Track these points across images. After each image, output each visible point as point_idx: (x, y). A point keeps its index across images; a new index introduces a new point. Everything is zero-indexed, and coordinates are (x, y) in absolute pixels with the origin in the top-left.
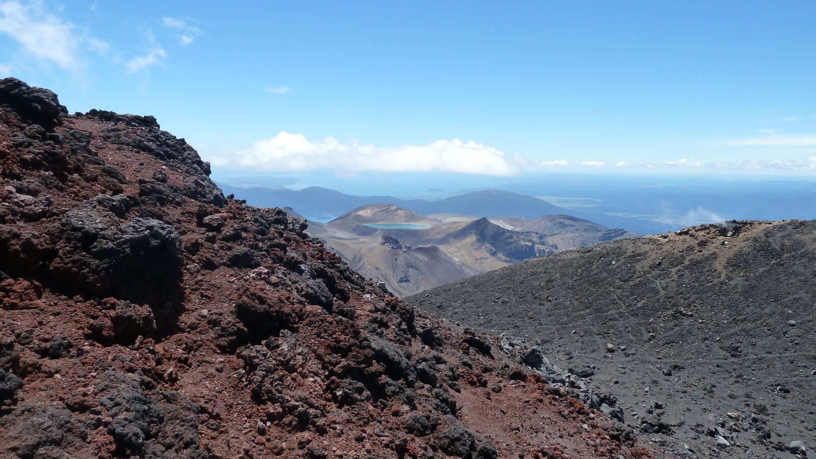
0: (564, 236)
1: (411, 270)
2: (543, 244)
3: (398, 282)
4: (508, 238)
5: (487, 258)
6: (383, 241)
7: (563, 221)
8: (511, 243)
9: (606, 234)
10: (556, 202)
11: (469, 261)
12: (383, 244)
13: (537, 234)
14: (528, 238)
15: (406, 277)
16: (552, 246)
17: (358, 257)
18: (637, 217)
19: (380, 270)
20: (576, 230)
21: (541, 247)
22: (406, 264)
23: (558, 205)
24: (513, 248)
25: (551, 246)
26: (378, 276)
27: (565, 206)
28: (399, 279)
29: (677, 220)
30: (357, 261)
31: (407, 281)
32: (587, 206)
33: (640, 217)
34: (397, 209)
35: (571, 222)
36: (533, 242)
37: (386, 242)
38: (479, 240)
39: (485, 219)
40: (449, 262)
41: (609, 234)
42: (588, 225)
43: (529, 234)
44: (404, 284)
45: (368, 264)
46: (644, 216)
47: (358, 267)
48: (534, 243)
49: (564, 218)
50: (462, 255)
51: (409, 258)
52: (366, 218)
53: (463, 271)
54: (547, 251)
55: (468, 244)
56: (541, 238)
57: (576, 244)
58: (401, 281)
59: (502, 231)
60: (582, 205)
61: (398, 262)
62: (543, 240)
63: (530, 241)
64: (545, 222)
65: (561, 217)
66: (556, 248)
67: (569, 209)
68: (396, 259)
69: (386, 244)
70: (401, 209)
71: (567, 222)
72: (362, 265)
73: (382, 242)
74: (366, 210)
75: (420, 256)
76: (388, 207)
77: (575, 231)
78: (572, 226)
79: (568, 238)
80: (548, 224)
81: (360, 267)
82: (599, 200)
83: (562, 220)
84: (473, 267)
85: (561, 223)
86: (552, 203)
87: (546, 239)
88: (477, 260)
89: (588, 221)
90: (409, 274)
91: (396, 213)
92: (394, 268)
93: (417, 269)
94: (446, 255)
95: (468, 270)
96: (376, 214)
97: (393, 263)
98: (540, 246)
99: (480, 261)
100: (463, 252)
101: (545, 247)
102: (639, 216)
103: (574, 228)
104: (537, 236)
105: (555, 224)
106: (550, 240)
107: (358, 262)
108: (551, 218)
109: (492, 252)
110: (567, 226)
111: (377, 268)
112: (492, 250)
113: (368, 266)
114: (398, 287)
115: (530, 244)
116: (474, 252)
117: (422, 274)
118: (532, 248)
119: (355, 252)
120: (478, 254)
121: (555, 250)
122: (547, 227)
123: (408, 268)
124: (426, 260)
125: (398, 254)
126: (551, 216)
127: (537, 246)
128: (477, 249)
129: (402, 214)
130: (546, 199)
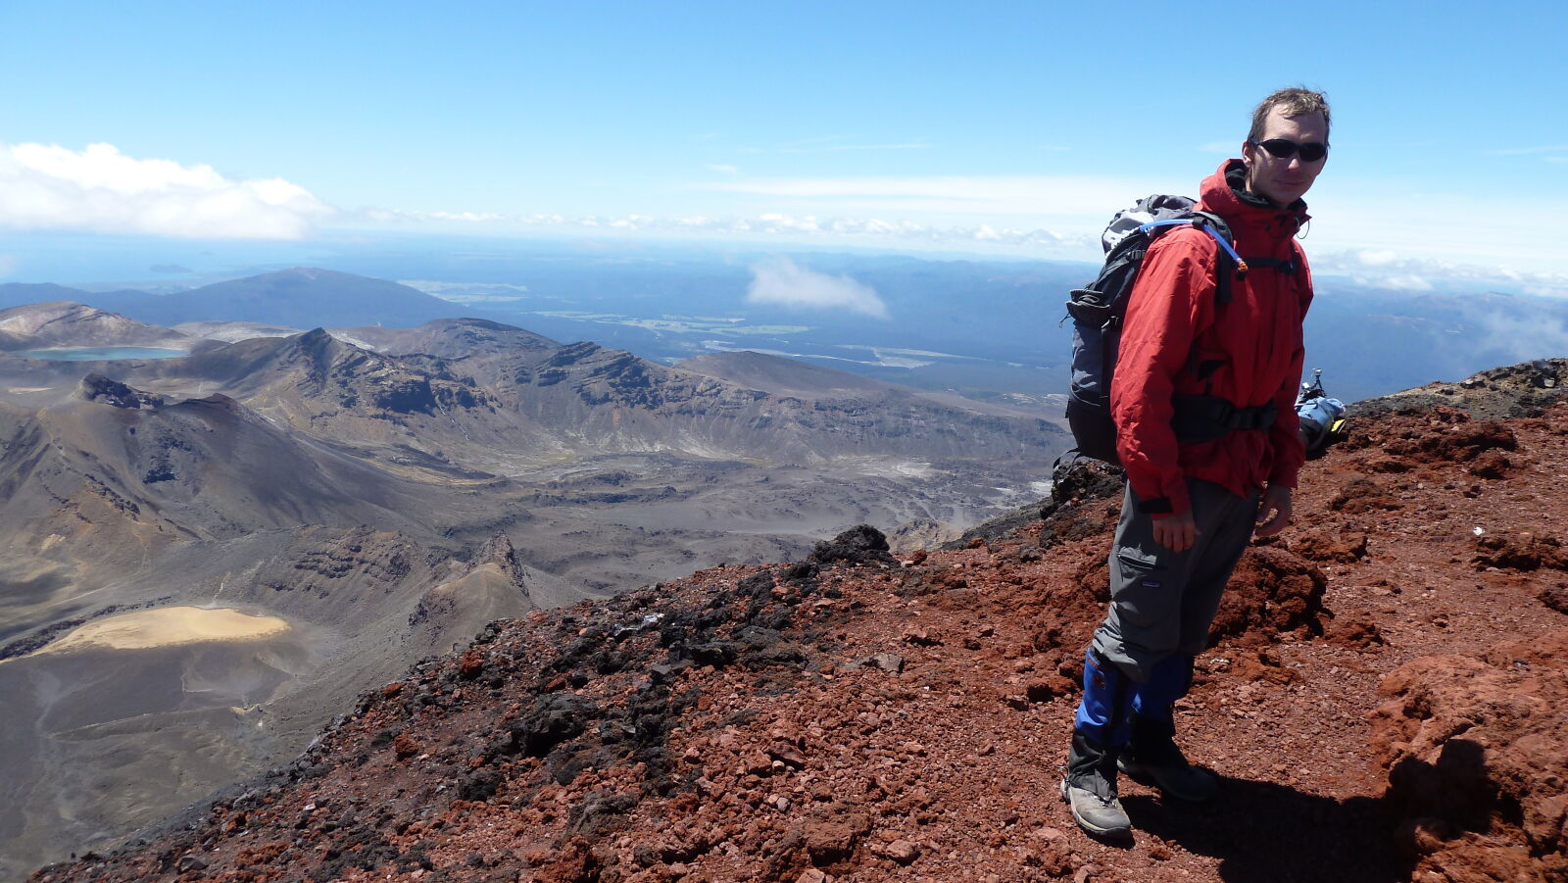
0: (484, 360)
1: (173, 452)
2: (446, 377)
3: (146, 482)
4: (374, 370)
5: (336, 413)
6: (91, 391)
7: (472, 330)
8: (382, 379)
9: (563, 353)
10: (441, 292)
11: (299, 422)
12: (92, 397)
13: (431, 357)
14: (418, 367)
15: (163, 468)
16: (465, 381)
17: (28, 432)
18: (594, 319)
19: (96, 458)
20: (498, 346)
21: (444, 384)
22: (160, 440)
23: (445, 298)
24: (386, 389)
25: (462, 381)
26: (91, 473)
27: (459, 299)
28: (145, 473)
29: (662, 323)
30: (27, 443)
31: (168, 477)
32: (500, 299)
33: (600, 319)
34: (98, 315)
35: (489, 333)
36: (426, 375)
37: (97, 393)
38: (313, 377)
39: (319, 331)
40: (260, 427)
41: (568, 352)
42: (521, 336)
43: (416, 359)
44: (159, 485)
45: (61, 448)
46: (607, 315)
47: (33, 456)
48: (428, 377)
49: (473, 325)
50: (280, 411)
51: (167, 425)
52: (17, 337)
53: (295, 444)
54: (455, 390)
55: (291, 385)
56: (440, 365)
57: (507, 373)
58: (152, 478)
59: (361, 355)
60: (492, 299)
61: (139, 436)
62: (445, 370)
63: (419, 373)
64: (436, 333)
65: (468, 322)
66: (473, 384)
67: (467, 305)
68: (133, 431)
69: (99, 398)
70: (107, 314)
71: (479, 332)
72: (45, 450)
73: (86, 393)
74: (15, 318)
75: (192, 419)
76: (73, 311)
77: (497, 349)
78: (491, 339)
79: (491, 363)
80: (443, 336)
81: (39, 456)
82: (523, 288)
83: (470, 329)
84: (307, 434)
85: (469, 334)
86: (435, 295)
87: (451, 368)
88: (313, 418)
89: (521, 330)
90: (171, 461)
91: (98, 322)
92: (132, 452)
93: (189, 450)
94: (252, 414)
95: (303, 441)
96: (42, 326)
97: (125, 440)
98: (439, 382)
99: (322, 420)
100: (281, 404)
101: (451, 383)
102: (595, 316)
103: (495, 343)
104: (433, 362)
105: (457, 337)
106: (457, 369)
107: (32, 444)
108: (450, 325)
109: (344, 400)
110: (481, 339)
111: (86, 455)
112: (343, 397)
113: (62, 452)
114: (147, 493)
115: (421, 379)
116: (308, 403)
117: (203, 458)
118: (425, 386)
119: (19, 422)
120: (316, 406)
121: (470, 389)
122: (443, 343)
123: (166, 448)
124: (209, 427)
125: (135, 419)
126: (448, 321)
127: (433, 382)
128: (315, 394)
129: (113, 327)
130: (420, 286)
